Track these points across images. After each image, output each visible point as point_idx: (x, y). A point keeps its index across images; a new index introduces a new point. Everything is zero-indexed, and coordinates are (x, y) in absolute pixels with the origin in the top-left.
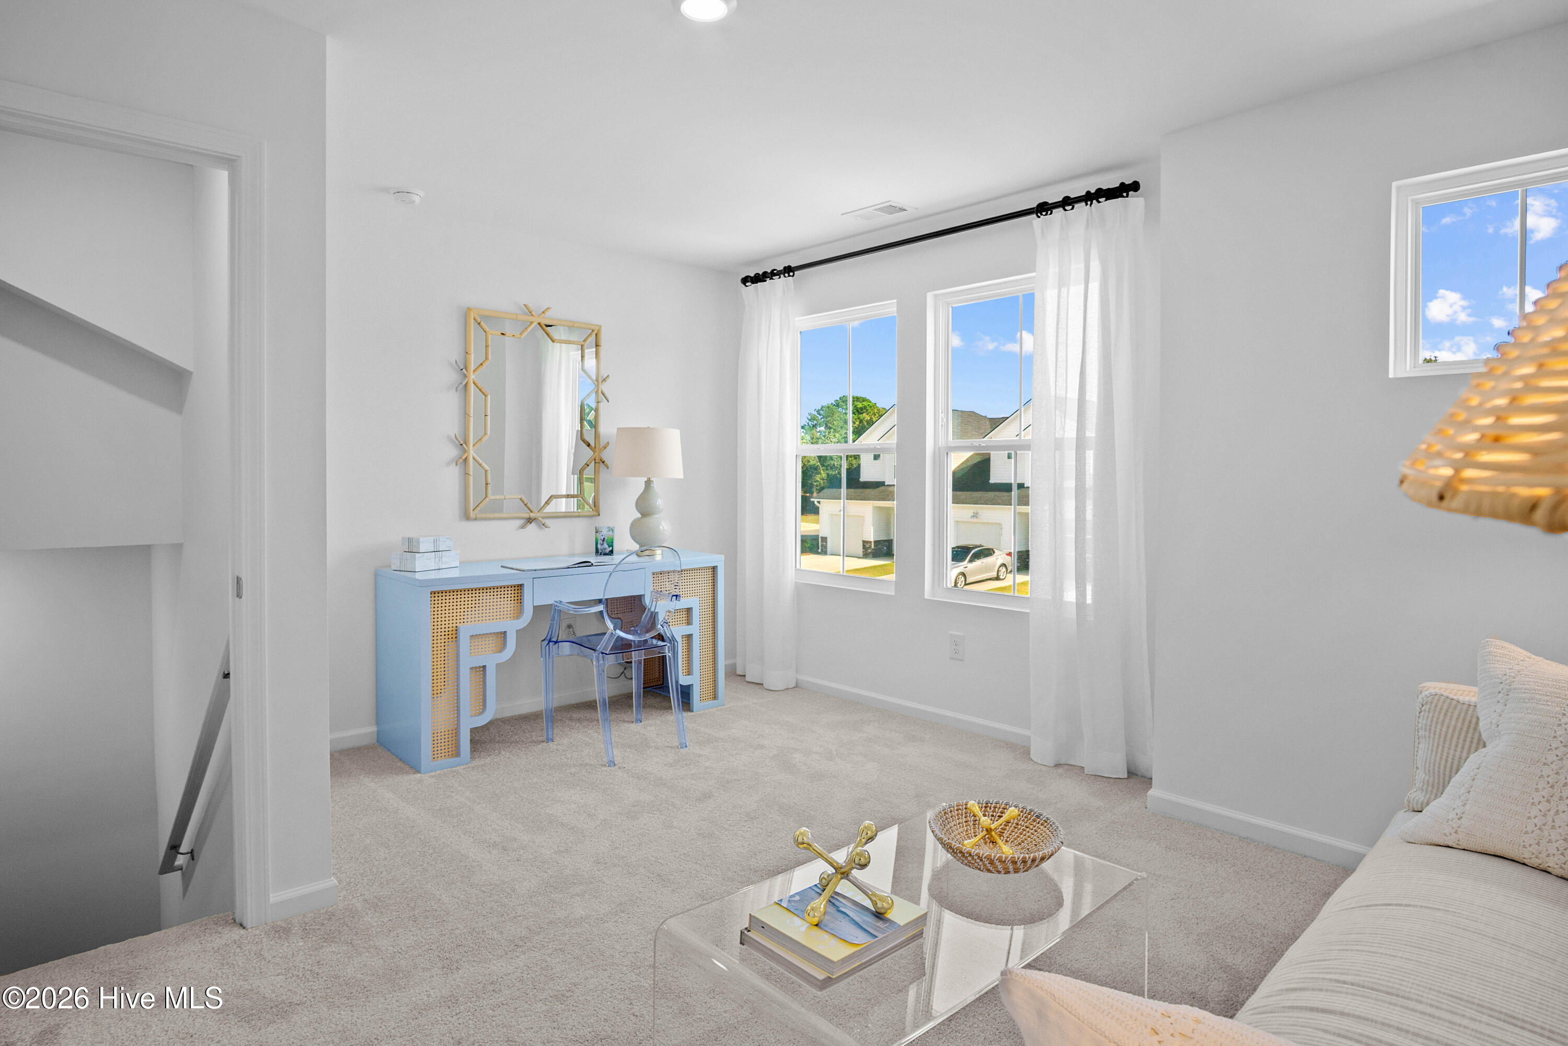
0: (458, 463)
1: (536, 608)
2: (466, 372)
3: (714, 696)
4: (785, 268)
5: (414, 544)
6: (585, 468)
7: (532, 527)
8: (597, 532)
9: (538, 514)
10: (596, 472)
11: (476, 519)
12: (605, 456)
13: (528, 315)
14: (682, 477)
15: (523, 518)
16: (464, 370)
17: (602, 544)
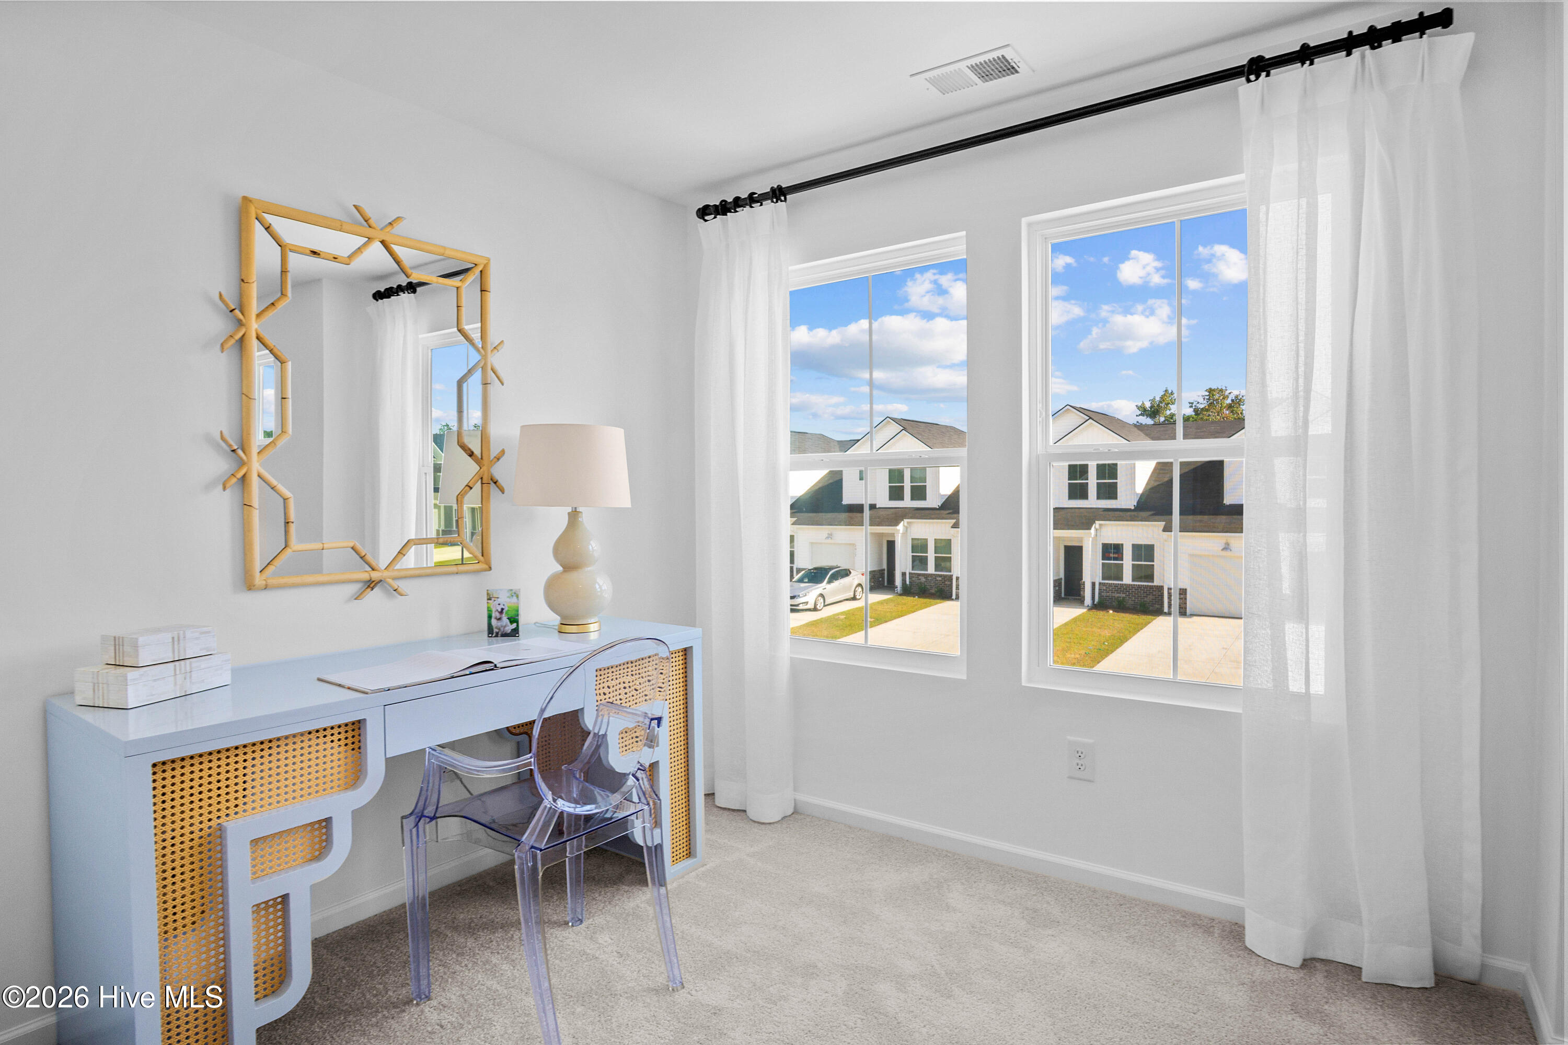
0: (228, 485)
1: (392, 763)
2: (241, 317)
3: (687, 852)
4: (773, 189)
5: (127, 648)
6: (466, 493)
7: (376, 594)
8: (489, 599)
9: (386, 574)
10: (484, 498)
11: (266, 587)
12: (498, 471)
13: (361, 224)
14: (630, 506)
15: (357, 581)
16: (237, 312)
17: (499, 619)
